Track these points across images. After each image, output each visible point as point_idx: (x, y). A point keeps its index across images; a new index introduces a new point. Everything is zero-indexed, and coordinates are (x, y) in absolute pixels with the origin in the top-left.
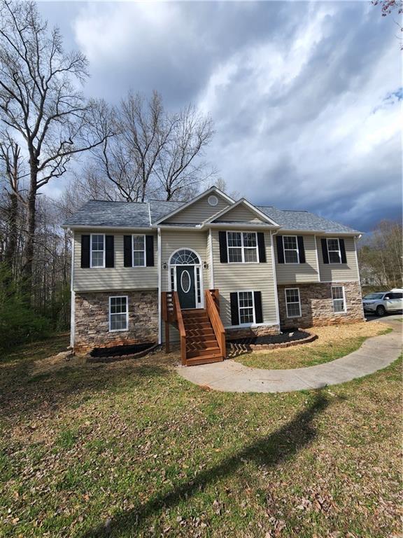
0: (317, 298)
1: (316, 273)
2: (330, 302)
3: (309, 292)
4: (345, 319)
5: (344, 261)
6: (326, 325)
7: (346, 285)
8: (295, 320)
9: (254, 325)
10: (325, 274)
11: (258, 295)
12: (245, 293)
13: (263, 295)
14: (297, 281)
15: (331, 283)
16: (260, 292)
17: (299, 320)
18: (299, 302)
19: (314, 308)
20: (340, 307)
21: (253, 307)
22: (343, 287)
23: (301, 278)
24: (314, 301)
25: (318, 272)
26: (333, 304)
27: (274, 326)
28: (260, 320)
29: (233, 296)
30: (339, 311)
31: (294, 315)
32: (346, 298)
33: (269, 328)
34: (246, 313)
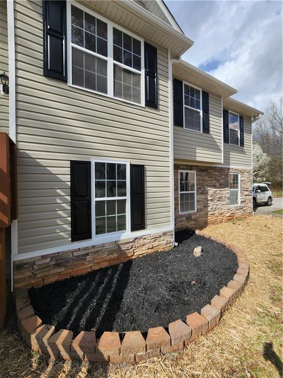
0: (214, 186)
2: (226, 192)
3: (207, 178)
4: (239, 213)
5: (242, 144)
6: (221, 222)
7: (242, 172)
8: (189, 217)
9: (127, 235)
10: (227, 159)
11: (139, 172)
12: (111, 166)
13: (148, 173)
15: (229, 169)
16: (142, 166)
17: (193, 217)
18: (195, 192)
19: (211, 200)
20: (233, 199)
21: (128, 198)
22: (239, 176)
23: (203, 155)
24: (211, 191)
25: (222, 150)
26: (228, 195)
27: (165, 234)
28: (139, 223)
29: (79, 169)
30: (234, 203)
31: (187, 210)
32: (241, 187)
33: (156, 238)
34: (111, 210)
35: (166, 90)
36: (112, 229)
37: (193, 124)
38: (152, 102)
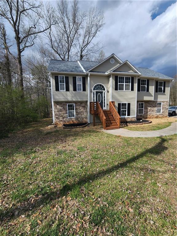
0: (151, 107)
1: (152, 96)
2: (156, 109)
3: (148, 104)
4: (161, 116)
5: (164, 91)
6: (153, 118)
7: (163, 102)
8: (141, 116)
9: (126, 116)
10: (156, 97)
11: (129, 104)
12: (124, 104)
13: (131, 105)
14: (144, 99)
15: (157, 101)
16: (130, 103)
17: (142, 116)
18: (144, 108)
19: (149, 111)
20: (159, 111)
21: (127, 109)
22: (162, 103)
23: (146, 98)
24: (149, 108)
26: (157, 110)
27: (134, 117)
28: (129, 115)
29: (119, 104)
30: (159, 112)
31: (141, 114)
32: (162, 107)
33: (132, 118)
34: (124, 112)
35: (136, 86)
36: (124, 115)
37: (144, 90)
38: (132, 89)
